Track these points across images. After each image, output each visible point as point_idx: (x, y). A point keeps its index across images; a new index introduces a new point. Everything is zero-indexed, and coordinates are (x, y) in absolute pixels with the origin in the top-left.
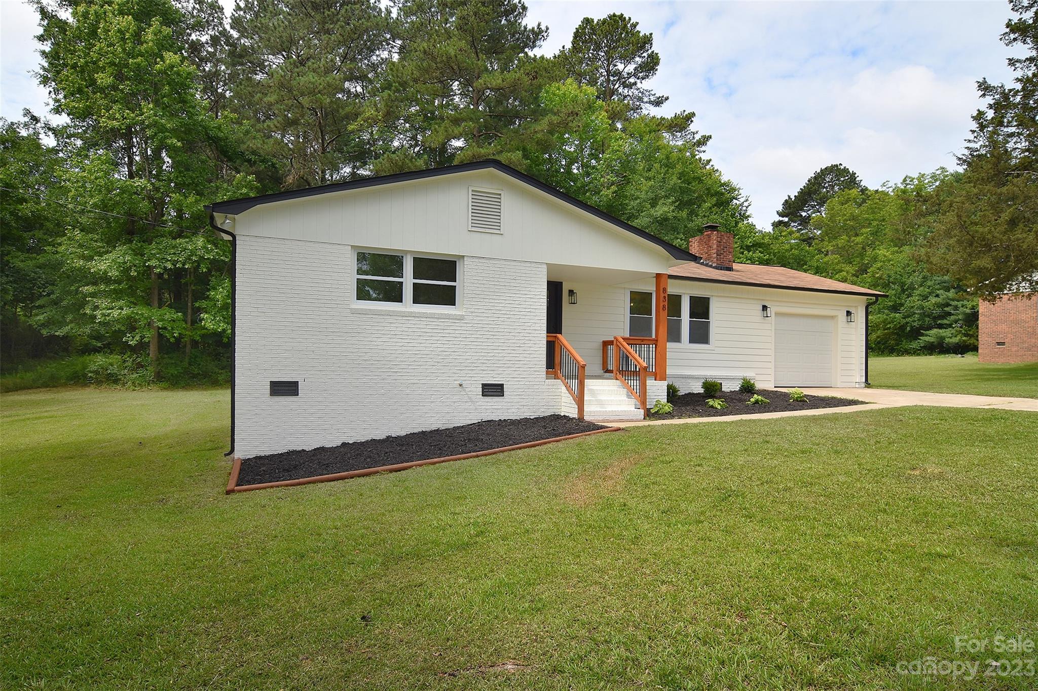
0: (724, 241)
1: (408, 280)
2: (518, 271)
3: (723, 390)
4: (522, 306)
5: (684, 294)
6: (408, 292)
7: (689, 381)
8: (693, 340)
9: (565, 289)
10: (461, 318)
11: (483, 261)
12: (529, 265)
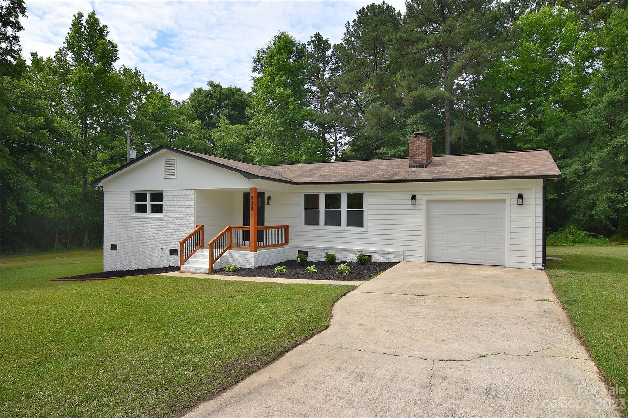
0: (417, 145)
1: (149, 203)
2: (183, 195)
3: (373, 260)
4: (184, 212)
5: (342, 192)
6: (149, 208)
7: (345, 252)
8: (349, 224)
9: (266, 196)
10: (162, 219)
11: (170, 191)
12: (187, 191)
